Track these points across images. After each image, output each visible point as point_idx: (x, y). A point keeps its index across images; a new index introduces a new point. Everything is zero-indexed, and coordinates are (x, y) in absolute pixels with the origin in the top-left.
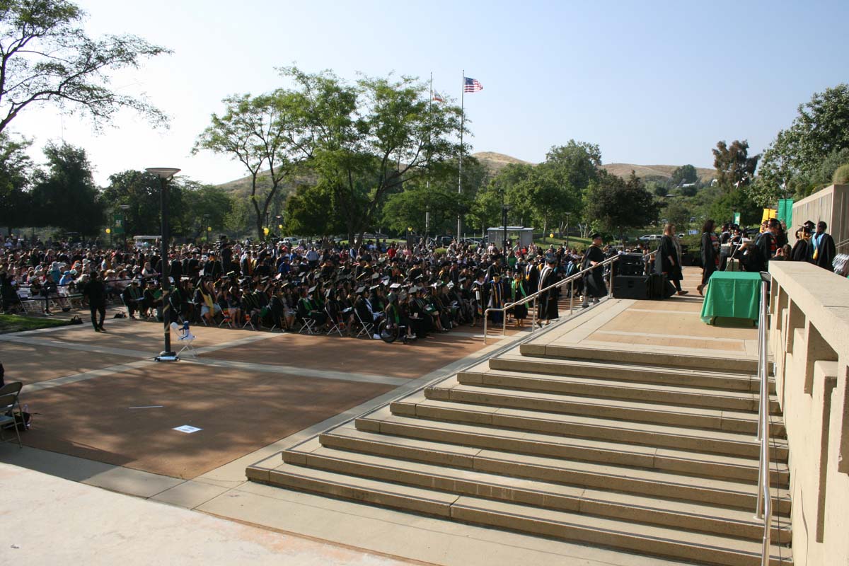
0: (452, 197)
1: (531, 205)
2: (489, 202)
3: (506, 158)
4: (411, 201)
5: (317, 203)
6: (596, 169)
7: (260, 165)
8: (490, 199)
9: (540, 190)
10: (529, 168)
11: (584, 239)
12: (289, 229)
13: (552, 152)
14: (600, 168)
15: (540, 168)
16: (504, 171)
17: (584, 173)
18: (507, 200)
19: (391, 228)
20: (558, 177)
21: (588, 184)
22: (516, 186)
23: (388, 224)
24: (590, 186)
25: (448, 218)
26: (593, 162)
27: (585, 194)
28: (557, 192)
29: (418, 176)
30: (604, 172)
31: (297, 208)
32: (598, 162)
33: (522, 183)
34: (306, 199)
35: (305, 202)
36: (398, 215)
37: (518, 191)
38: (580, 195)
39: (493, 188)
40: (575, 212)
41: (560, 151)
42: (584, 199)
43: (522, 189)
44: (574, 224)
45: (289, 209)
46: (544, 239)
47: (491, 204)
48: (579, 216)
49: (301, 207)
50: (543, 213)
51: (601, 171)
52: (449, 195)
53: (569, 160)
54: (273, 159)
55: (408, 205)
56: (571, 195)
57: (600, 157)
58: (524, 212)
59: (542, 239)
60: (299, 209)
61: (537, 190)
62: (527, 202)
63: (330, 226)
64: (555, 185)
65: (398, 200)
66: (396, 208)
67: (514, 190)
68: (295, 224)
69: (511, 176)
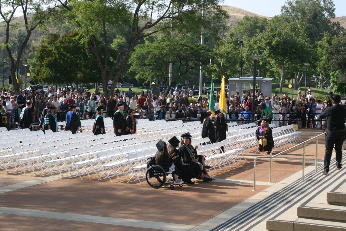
0: (196, 49)
1: (269, 56)
2: (228, 53)
3: (239, 11)
4: (157, 52)
5: (67, 52)
6: (329, 22)
7: (13, 13)
8: (229, 50)
9: (277, 41)
10: (265, 20)
11: (318, 90)
12: (40, 77)
13: (287, 6)
14: (332, 20)
15: (275, 20)
16: (241, 24)
17: (317, 26)
18: (245, 52)
19: (137, 77)
20: (294, 29)
21: (322, 36)
22: (254, 39)
23: (134, 73)
24: (325, 38)
25: (191, 68)
26: (326, 15)
27: (320, 46)
28: (294, 44)
29: (169, 27)
30: (337, 24)
31: (48, 57)
32: (332, 15)
33: (260, 35)
34: (57, 48)
35: (56, 52)
36: (145, 65)
37: (255, 43)
38: (315, 47)
39: (231, 40)
40: (310, 63)
41: (294, 4)
42: (319, 50)
43: (260, 41)
44: (310, 75)
45: (39, 57)
46: (281, 89)
47: (230, 56)
48: (314, 67)
49: (52, 56)
50: (280, 64)
51: (335, 24)
52: (193, 46)
53: (304, 13)
54: (26, 8)
55: (155, 55)
56: (307, 47)
57: (334, 10)
58: (261, 63)
59: (278, 89)
60: (50, 58)
61: (274, 42)
62: (265, 53)
63: (79, 75)
64: (292, 36)
65: (144, 51)
66: (142, 58)
67: (252, 41)
68: (46, 72)
69: (246, 29)
